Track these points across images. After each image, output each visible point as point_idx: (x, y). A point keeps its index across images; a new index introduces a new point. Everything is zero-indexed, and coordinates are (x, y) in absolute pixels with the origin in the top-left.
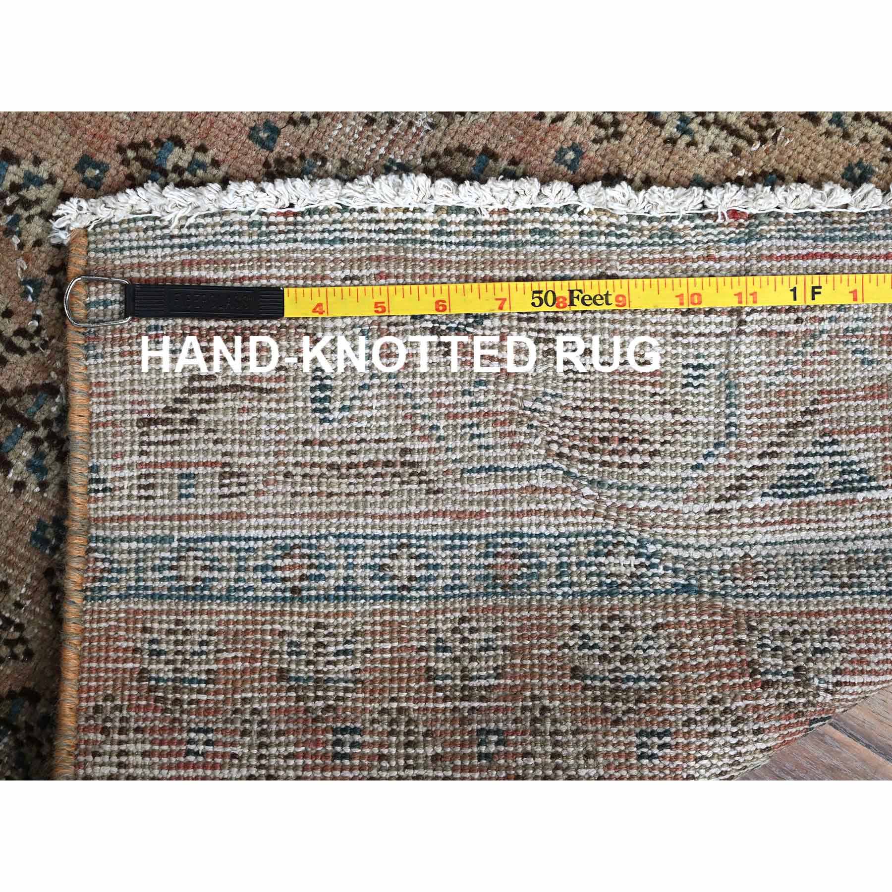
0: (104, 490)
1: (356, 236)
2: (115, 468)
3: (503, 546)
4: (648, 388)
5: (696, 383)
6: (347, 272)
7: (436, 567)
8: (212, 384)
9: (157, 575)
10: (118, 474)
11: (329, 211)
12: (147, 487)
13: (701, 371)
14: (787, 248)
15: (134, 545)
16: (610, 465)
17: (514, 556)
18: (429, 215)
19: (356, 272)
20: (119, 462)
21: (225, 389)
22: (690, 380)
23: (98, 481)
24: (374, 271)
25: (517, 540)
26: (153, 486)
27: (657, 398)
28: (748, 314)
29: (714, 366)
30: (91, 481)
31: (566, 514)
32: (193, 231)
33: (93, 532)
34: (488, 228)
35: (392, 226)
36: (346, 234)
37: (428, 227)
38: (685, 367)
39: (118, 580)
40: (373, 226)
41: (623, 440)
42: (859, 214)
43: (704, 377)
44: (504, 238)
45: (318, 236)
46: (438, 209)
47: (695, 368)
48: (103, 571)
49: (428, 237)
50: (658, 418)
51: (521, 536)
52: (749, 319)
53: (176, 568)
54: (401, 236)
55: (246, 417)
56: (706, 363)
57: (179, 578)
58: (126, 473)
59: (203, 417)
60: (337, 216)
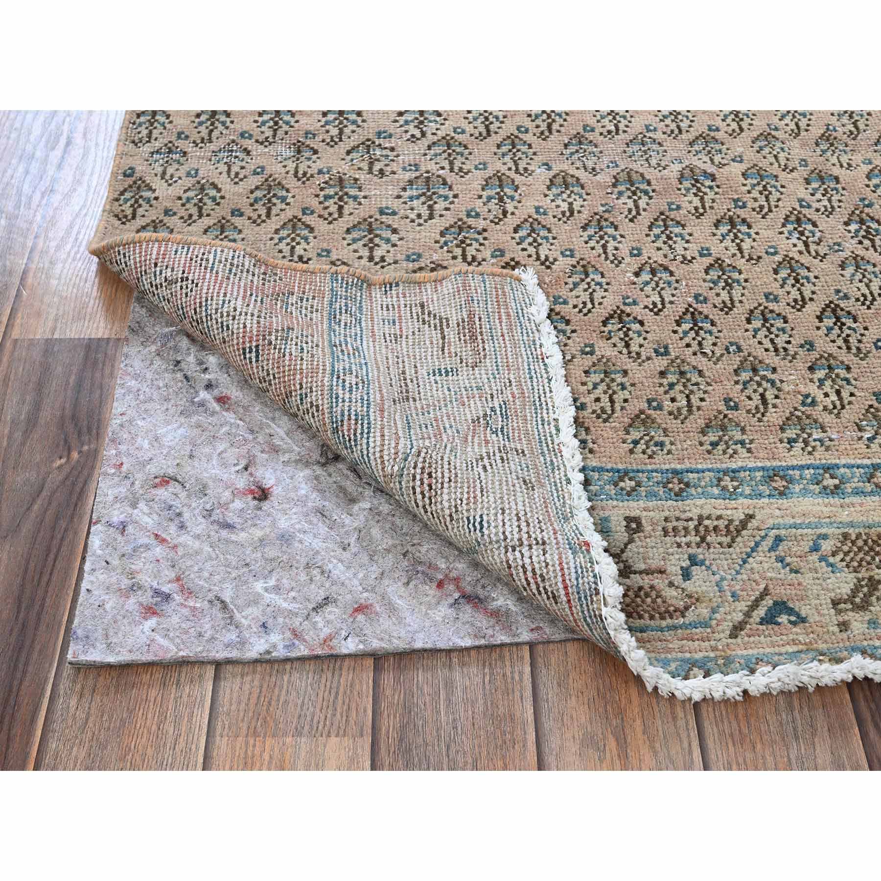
0: (386, 291)
1: (535, 384)
2: (398, 294)
3: (362, 424)
4: (466, 496)
5: (471, 526)
6: (513, 380)
7: (351, 391)
8: (444, 327)
9: (343, 304)
10: (395, 296)
11: (547, 373)
12: (387, 307)
13: (478, 527)
14: (569, 568)
15: (359, 298)
16: (414, 480)
17: (355, 430)
18: (552, 416)
19: (514, 384)
20: (401, 296)
21: (442, 333)
22: (472, 521)
23: (391, 287)
24: (516, 392)
25: (366, 431)
26: (388, 310)
27: (459, 502)
28: (520, 551)
29: (483, 536)
30: (391, 284)
31: (382, 457)
32: (526, 318)
33: (365, 284)
34: (550, 442)
35: (543, 399)
36: (535, 380)
37: (545, 415)
38: (481, 516)
39: (341, 287)
40: (541, 392)
41: (430, 486)
42: (601, 616)
43: (475, 530)
44: (545, 449)
45: (532, 367)
46: (556, 420)
47: (481, 523)
48: (347, 281)
49: (539, 416)
50: (446, 504)
51: (368, 433)
52: (517, 553)
53: (346, 313)
54: (538, 404)
55: (428, 342)
56: (484, 530)
57: (341, 312)
58: (395, 299)
59: (427, 326)
60: (545, 376)
